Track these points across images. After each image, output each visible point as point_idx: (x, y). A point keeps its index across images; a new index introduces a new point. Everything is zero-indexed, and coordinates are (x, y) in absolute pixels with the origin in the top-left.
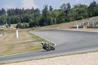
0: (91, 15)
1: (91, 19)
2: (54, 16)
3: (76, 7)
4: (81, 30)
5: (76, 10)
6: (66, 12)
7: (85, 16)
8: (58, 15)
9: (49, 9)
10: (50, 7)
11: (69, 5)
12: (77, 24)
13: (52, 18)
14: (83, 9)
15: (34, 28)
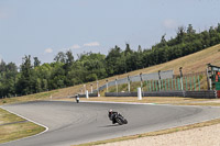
0: (112, 71)
1: (111, 79)
2: (43, 76)
3: (83, 57)
4: (94, 100)
5: (83, 63)
6: (65, 67)
7: (101, 75)
8: (50, 73)
9: (32, 63)
10: (36, 59)
11: (69, 54)
12: (87, 89)
13: (39, 80)
14: (97, 61)
15: (6, 99)
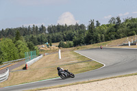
2: (102, 32)
3: (127, 21)
4: (134, 47)
5: (127, 24)
6: (115, 27)
8: (106, 31)
9: (95, 25)
10: (97, 22)
11: (118, 19)
12: (129, 40)
13: (99, 35)
14: (135, 23)
15: (79, 47)
